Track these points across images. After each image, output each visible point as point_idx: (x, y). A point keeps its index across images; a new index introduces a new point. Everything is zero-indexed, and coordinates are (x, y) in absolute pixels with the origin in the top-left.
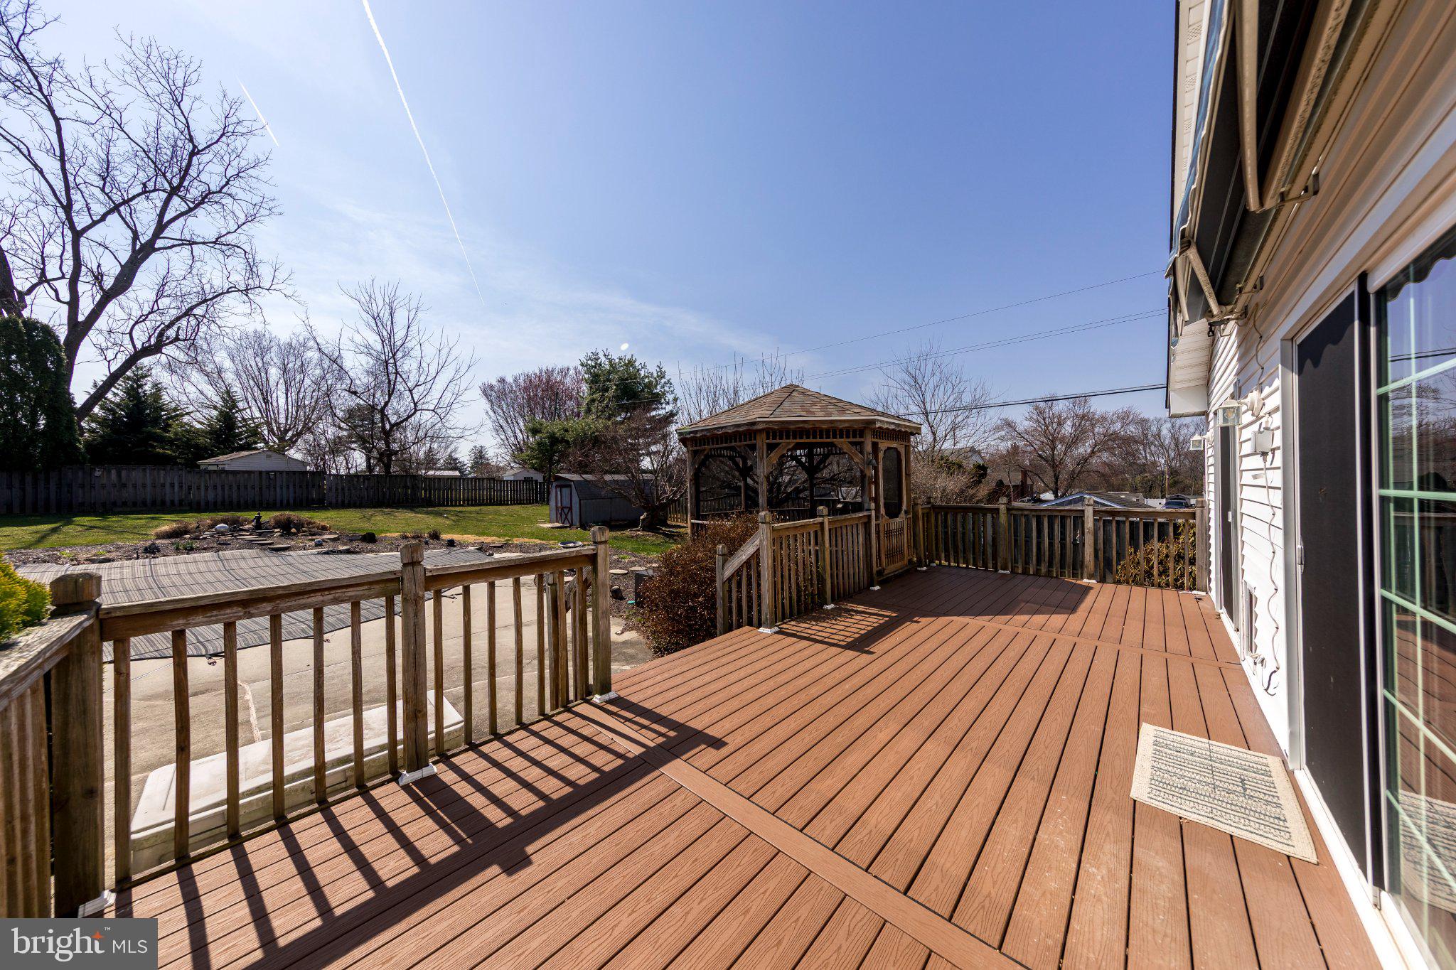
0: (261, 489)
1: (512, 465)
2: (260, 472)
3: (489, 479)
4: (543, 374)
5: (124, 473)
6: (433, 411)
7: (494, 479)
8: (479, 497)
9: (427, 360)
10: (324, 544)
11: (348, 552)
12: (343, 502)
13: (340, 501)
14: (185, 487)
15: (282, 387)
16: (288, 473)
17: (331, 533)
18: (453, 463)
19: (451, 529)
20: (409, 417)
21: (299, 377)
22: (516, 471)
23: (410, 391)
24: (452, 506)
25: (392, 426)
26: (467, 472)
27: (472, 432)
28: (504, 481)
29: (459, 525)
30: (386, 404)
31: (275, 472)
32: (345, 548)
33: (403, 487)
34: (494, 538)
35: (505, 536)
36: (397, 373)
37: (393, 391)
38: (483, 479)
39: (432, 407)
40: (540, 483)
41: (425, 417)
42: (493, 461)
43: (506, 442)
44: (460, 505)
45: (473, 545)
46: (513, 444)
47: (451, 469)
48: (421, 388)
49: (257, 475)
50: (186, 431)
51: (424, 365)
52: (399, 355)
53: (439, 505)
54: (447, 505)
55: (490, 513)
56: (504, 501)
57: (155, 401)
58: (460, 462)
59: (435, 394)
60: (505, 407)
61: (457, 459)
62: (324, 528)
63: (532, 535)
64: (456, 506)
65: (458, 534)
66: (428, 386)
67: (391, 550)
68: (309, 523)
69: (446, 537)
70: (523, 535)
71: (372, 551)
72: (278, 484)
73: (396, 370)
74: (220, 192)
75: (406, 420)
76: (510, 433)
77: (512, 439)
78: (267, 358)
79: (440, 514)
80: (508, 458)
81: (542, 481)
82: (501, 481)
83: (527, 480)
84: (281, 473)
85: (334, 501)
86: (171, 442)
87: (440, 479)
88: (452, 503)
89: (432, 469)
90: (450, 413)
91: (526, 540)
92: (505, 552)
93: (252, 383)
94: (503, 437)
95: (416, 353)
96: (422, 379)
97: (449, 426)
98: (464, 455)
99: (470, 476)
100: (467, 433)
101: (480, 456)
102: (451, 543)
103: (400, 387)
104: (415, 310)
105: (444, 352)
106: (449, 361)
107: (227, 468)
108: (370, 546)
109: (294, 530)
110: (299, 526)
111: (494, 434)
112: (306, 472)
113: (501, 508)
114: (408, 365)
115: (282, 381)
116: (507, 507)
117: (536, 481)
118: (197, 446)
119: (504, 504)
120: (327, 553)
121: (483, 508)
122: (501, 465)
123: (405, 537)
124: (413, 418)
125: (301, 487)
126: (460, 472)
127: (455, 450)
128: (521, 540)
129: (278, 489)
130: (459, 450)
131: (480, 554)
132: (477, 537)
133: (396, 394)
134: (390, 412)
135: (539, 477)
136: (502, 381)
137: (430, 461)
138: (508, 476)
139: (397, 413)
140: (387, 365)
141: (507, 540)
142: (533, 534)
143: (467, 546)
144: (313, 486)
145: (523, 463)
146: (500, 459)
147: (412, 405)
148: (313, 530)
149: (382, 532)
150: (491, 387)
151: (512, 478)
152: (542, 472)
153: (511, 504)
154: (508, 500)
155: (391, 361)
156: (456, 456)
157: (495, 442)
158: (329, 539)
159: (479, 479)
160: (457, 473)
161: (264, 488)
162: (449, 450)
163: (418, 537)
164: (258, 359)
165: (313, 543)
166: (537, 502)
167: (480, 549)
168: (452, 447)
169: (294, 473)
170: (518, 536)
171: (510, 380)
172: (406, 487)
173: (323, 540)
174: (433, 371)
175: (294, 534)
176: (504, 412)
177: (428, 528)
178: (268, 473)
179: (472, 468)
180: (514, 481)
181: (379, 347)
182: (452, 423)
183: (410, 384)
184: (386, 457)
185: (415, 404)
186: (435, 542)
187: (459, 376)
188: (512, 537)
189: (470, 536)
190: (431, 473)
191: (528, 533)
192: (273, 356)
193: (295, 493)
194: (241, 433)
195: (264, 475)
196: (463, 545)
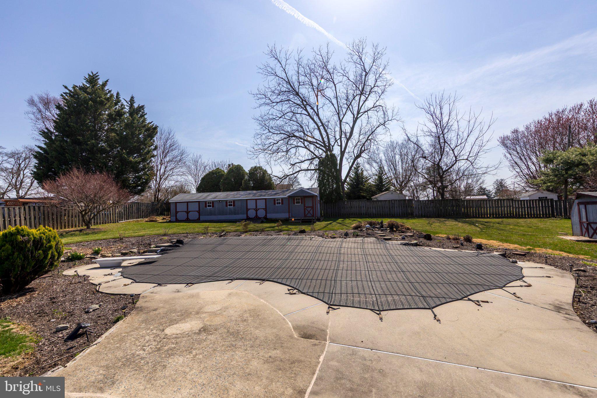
0: (390, 208)
1: (527, 189)
2: (389, 200)
3: (508, 199)
4: (553, 116)
5: (352, 203)
6: (467, 159)
7: (512, 200)
8: (502, 212)
9: (461, 130)
10: (406, 238)
11: (416, 245)
12: (422, 215)
13: (420, 214)
14: (367, 208)
15: (400, 163)
16: (399, 200)
17: (411, 232)
18: (482, 191)
19: (480, 235)
20: (453, 165)
21: (406, 157)
22: (530, 193)
23: (453, 150)
24: (482, 218)
25: (444, 172)
26: (492, 196)
27: (494, 168)
28: (521, 201)
29: (485, 232)
30: (440, 160)
31: (394, 200)
32: (415, 242)
33: (451, 206)
34: (516, 246)
35: (527, 244)
36: (445, 142)
37: (443, 153)
38: (504, 200)
39: (466, 157)
40: (555, 201)
41: (462, 165)
42: (511, 187)
43: (521, 173)
44: (488, 218)
45: (497, 250)
46: (527, 174)
47: (482, 195)
48: (459, 148)
49: (388, 201)
50: (370, 186)
51: (460, 133)
52: (446, 131)
53: (474, 217)
54: (479, 218)
55: (509, 224)
56: (522, 215)
57: (362, 176)
58: (487, 190)
59: (468, 148)
60: (519, 149)
61: (485, 189)
62: (408, 229)
63: (555, 247)
64: (484, 218)
65: (486, 239)
66: (463, 145)
67: (439, 247)
68: (402, 226)
69: (477, 240)
70: (544, 245)
71: (429, 246)
72: (396, 206)
73: (445, 140)
74: (374, 87)
75: (451, 167)
76: (524, 167)
77: (526, 171)
78: (395, 152)
79: (473, 224)
80: (523, 185)
81: (557, 199)
82: (518, 201)
83: (540, 199)
84: (396, 200)
85: (418, 214)
86: (365, 190)
87: (473, 201)
88: (482, 216)
89: (469, 195)
90: (478, 158)
91: (550, 251)
92: (529, 261)
93: (390, 163)
94: (518, 170)
95: (455, 126)
96: (459, 142)
97: (477, 167)
98: (490, 185)
99: (494, 199)
100: (489, 170)
101: (501, 186)
102: (479, 247)
103: (447, 149)
104: (453, 103)
105: (472, 122)
106: (475, 126)
107: (379, 199)
108: (428, 242)
109: (395, 229)
110: (397, 227)
111: (511, 169)
112: (405, 200)
113: (521, 221)
114: (451, 136)
115: (400, 160)
116: (525, 220)
117: (552, 200)
118: (372, 191)
119: (522, 218)
120: (405, 244)
121: (505, 220)
122: (518, 189)
123: (449, 238)
124: (455, 166)
125: (404, 207)
126: (487, 196)
127: (483, 182)
128: (544, 250)
129: (396, 208)
130: (485, 182)
131: (504, 261)
132: (501, 243)
133: (445, 153)
134: (443, 164)
135: (554, 196)
136: (516, 131)
137: (469, 190)
138: (524, 196)
139: (446, 165)
140: (439, 138)
141: (529, 249)
142: (556, 245)
143: (493, 250)
144: (409, 206)
145: (537, 187)
146: (516, 185)
147: (454, 158)
148: (403, 230)
149: (437, 233)
150: (508, 138)
151: (528, 198)
152: (557, 192)
153: (529, 218)
154: (525, 215)
155: (442, 136)
156: (484, 186)
157: (512, 174)
158: (409, 235)
159: (501, 200)
160: (485, 197)
161: (391, 208)
162: (479, 183)
163: (457, 239)
164: (392, 153)
165: (400, 237)
166: (553, 216)
167: (504, 255)
168: (481, 181)
169: (401, 200)
170: (539, 246)
171: (522, 129)
172: (453, 206)
173: (406, 236)
174: (466, 135)
175: (395, 231)
176: (518, 153)
177: (464, 233)
178: (392, 200)
179: (496, 193)
180: (530, 200)
181: (434, 130)
182: (479, 165)
183: (453, 146)
184: (441, 190)
185: (456, 157)
186: (468, 244)
187: (482, 134)
188: (535, 245)
189: (495, 242)
190: (468, 197)
191: (550, 244)
192: (397, 150)
193: (402, 210)
194: (385, 184)
195: (390, 201)
196: (490, 249)
